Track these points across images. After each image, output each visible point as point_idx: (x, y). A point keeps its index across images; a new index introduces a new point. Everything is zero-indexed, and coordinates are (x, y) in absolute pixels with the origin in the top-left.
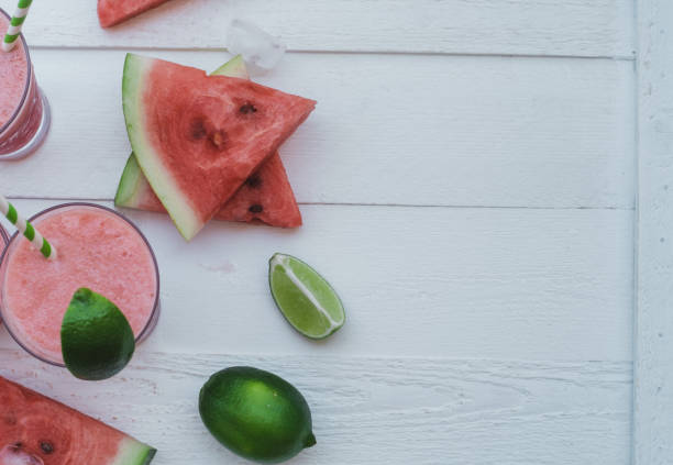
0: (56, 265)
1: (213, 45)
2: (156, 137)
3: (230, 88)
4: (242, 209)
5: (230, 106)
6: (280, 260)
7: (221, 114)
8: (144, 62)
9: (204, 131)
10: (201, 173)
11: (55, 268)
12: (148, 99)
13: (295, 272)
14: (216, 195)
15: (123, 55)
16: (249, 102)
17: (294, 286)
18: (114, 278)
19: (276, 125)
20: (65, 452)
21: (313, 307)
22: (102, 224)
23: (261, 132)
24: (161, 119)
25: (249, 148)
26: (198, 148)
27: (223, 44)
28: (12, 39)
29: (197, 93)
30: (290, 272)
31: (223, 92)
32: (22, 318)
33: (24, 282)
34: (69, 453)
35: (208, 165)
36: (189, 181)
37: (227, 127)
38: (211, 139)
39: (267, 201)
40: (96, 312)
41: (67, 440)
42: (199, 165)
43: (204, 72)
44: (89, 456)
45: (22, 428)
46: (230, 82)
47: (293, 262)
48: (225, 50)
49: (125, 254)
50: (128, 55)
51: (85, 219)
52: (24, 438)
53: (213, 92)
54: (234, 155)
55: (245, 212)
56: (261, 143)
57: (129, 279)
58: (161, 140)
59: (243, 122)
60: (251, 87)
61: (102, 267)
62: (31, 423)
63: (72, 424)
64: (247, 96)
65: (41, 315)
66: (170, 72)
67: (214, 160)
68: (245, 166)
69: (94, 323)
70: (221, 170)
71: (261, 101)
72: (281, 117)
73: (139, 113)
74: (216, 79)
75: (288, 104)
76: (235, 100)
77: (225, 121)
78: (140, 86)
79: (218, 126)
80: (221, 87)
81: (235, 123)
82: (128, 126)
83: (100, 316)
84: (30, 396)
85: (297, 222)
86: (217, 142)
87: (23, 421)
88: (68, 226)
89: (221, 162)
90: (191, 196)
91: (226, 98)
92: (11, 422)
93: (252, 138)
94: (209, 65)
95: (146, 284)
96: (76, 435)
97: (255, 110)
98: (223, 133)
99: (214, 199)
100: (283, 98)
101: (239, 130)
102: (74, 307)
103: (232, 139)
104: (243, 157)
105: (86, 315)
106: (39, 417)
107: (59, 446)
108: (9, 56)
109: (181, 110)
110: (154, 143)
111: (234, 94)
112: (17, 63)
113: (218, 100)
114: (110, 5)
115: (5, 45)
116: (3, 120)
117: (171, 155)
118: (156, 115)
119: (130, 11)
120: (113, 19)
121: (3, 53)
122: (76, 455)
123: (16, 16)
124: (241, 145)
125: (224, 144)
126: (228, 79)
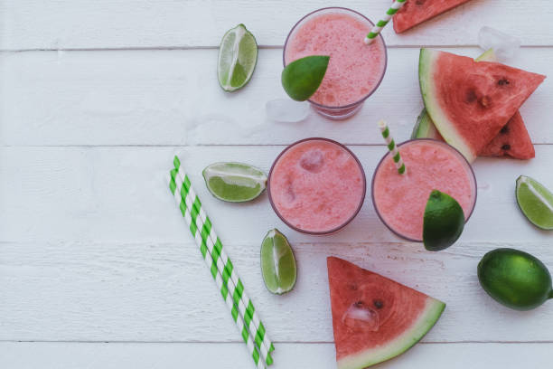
0: (407, 178)
1: (470, 43)
2: (443, 102)
3: (491, 69)
4: (497, 149)
5: (491, 81)
6: (524, 180)
7: (486, 85)
8: (433, 55)
9: (475, 97)
10: (475, 125)
11: (406, 180)
12: (436, 78)
13: (534, 187)
14: (484, 137)
15: (418, 51)
16: (504, 78)
17: (534, 196)
18: (445, 186)
19: (522, 92)
20: (391, 307)
21: (548, 208)
22: (436, 152)
23: (512, 97)
24: (446, 90)
25: (506, 106)
26: (472, 108)
27: (476, 43)
29: (469, 72)
30: (531, 187)
31: (486, 71)
32: (387, 213)
33: (387, 190)
34: (393, 309)
35: (479, 119)
36: (465, 129)
37: (492, 94)
38: (480, 102)
39: (513, 142)
40: (445, 204)
41: (392, 299)
42: (472, 118)
43: (472, 59)
44: (407, 309)
45: (361, 292)
46: (490, 65)
47: (532, 181)
48: (478, 46)
49: (451, 171)
50: (421, 50)
51: (424, 149)
52: (363, 298)
53: (480, 72)
54: (496, 112)
55: (499, 149)
56: (513, 104)
57: (454, 186)
58: (446, 103)
59: (501, 90)
60: (504, 68)
61: (437, 179)
62: (367, 289)
63: (394, 289)
64: (502, 74)
65: (399, 211)
66: (451, 60)
67: (483, 115)
68: (503, 119)
69: (445, 211)
70: (488, 122)
71: (511, 77)
72: (525, 87)
73: (430, 87)
74: (482, 64)
75: (529, 79)
76: (494, 76)
77: (490, 90)
78: (430, 69)
79: (484, 93)
80: (485, 68)
81: (495, 91)
82: (423, 95)
83: (448, 207)
84: (366, 272)
85: (533, 155)
86: (484, 104)
87: (363, 287)
88: (414, 153)
89: (487, 116)
90: (468, 139)
91: (488, 75)
92: (354, 288)
93: (507, 101)
94: (474, 55)
95: (466, 188)
96: (397, 295)
97: (508, 83)
98: (487, 97)
99: (483, 140)
100: (525, 74)
101: (498, 96)
102: (431, 202)
103: (494, 101)
104: (502, 113)
105: (439, 207)
106: (373, 285)
107: (387, 302)
108: (369, 48)
109: (459, 84)
110: (442, 106)
111: (494, 73)
112: (376, 52)
113: (483, 77)
114: (405, 18)
115: (367, 40)
116: (367, 87)
117: (453, 113)
118: (442, 88)
119: (417, 22)
120: (407, 27)
121: (365, 45)
122: (398, 309)
123: (383, 20)
124: (500, 105)
125: (489, 105)
126: (489, 63)
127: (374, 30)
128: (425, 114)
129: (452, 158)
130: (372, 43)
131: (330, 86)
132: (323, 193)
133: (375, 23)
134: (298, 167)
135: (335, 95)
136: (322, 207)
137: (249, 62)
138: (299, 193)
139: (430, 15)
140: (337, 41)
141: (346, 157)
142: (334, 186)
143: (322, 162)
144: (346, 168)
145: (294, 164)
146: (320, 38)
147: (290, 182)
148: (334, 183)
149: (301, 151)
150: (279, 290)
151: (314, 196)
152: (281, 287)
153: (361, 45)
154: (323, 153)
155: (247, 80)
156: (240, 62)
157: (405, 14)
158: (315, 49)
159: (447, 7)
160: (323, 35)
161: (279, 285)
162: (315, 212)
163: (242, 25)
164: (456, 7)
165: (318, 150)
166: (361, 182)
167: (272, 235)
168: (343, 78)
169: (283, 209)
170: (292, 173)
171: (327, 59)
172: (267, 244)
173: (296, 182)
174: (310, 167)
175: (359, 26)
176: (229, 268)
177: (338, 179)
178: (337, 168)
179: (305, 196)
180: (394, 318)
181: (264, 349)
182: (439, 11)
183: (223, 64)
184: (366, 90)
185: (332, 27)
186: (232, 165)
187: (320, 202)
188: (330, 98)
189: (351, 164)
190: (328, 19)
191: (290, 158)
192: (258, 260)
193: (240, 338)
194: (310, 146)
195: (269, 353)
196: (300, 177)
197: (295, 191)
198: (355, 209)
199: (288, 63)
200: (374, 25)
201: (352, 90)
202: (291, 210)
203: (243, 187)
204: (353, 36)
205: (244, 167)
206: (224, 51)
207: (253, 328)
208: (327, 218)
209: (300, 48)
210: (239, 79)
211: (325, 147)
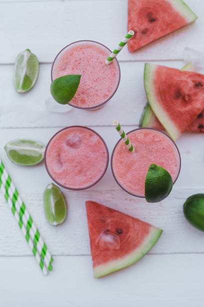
0: (135, 154)
1: (177, 58)
2: (160, 98)
3: (190, 76)
4: (196, 127)
5: (191, 84)
7: (188, 86)
8: (153, 67)
9: (181, 95)
10: (180, 113)
11: (134, 156)
12: (155, 82)
14: (187, 122)
15: (143, 64)
16: (199, 82)
18: (160, 159)
20: (127, 233)
22: (153, 137)
24: (161, 90)
25: (200, 101)
26: (178, 102)
27: (181, 58)
28: (111, 59)
29: (177, 79)
31: (188, 78)
32: (122, 178)
33: (121, 163)
34: (129, 234)
35: (183, 109)
36: (175, 116)
37: (191, 93)
38: (184, 98)
40: (159, 174)
41: (128, 227)
42: (179, 109)
43: (178, 70)
44: (138, 234)
45: (108, 224)
46: (190, 74)
48: (182, 60)
49: (163, 149)
50: (145, 64)
51: (146, 135)
52: (109, 228)
53: (183, 78)
54: (194, 105)
57: (166, 159)
59: (197, 90)
60: (199, 75)
61: (154, 154)
62: (112, 221)
63: (129, 221)
64: (198, 79)
65: (129, 176)
66: (164, 70)
67: (185, 107)
68: (199, 109)
69: (159, 178)
70: (189, 111)
73: (151, 89)
74: (185, 73)
76: (193, 81)
77: (190, 90)
78: (151, 76)
79: (187, 92)
80: (187, 76)
81: (194, 91)
82: (147, 94)
83: (161, 175)
84: (111, 211)
86: (187, 99)
87: (109, 221)
88: (139, 138)
89: (188, 108)
90: (176, 122)
91: (189, 80)
92: (103, 221)
93: (201, 97)
94: (179, 66)
95: (173, 161)
96: (131, 225)
97: (202, 85)
98: (189, 96)
99: (186, 123)
101: (196, 94)
102: (150, 172)
103: (193, 98)
104: (198, 105)
105: (155, 175)
106: (115, 219)
107: (125, 230)
108: (109, 67)
109: (170, 86)
110: (159, 101)
111: (193, 79)
112: (113, 69)
113: (186, 82)
114: (135, 43)
115: (107, 62)
116: (108, 94)
117: (167, 106)
118: (159, 89)
119: (143, 44)
120: (136, 48)
121: (106, 65)
122: (131, 234)
123: (117, 49)
124: (197, 100)
125: (189, 100)
126: (189, 72)
127: (112, 55)
128: (148, 106)
129: (164, 140)
130: (111, 64)
131: (83, 93)
132: (81, 162)
133: (113, 51)
134: (64, 146)
135: (86, 99)
136: (80, 171)
137: (33, 73)
138: (65, 162)
139: (151, 40)
140: (88, 63)
141: (95, 139)
142: (88, 157)
143: (80, 141)
144: (95, 145)
145: (62, 143)
146: (76, 61)
147: (59, 155)
148: (88, 155)
149: (66, 134)
150: (55, 223)
151: (75, 164)
152: (56, 221)
153: (103, 65)
154: (80, 135)
155: (32, 85)
156: (28, 74)
157: (135, 40)
158: (73, 69)
159: (162, 35)
160: (78, 59)
161: (55, 220)
162: (76, 175)
163: (28, 50)
164: (168, 34)
165: (78, 134)
166: (106, 155)
167: (50, 187)
168: (91, 87)
169: (55, 173)
170: (60, 149)
171: (79, 77)
172: (47, 193)
173: (63, 155)
174: (72, 145)
175: (102, 52)
176: (23, 209)
177: (90, 153)
178: (90, 146)
179: (69, 165)
180: (129, 240)
181: (47, 260)
182: (157, 38)
183: (17, 75)
184: (107, 96)
185: (84, 53)
186: (23, 142)
187: (79, 168)
188: (83, 101)
189: (99, 142)
190: (81, 48)
191: (59, 139)
192: (42, 202)
193: (31, 253)
194: (72, 131)
195: (50, 263)
196: (65, 152)
197: (62, 161)
198: (102, 172)
199: (54, 79)
200: (111, 52)
201: (98, 95)
202: (60, 174)
203: (31, 156)
204: (98, 59)
205: (31, 143)
206: (18, 67)
207: (40, 247)
208: (84, 178)
209: (63, 68)
210: (27, 85)
211: (81, 132)
